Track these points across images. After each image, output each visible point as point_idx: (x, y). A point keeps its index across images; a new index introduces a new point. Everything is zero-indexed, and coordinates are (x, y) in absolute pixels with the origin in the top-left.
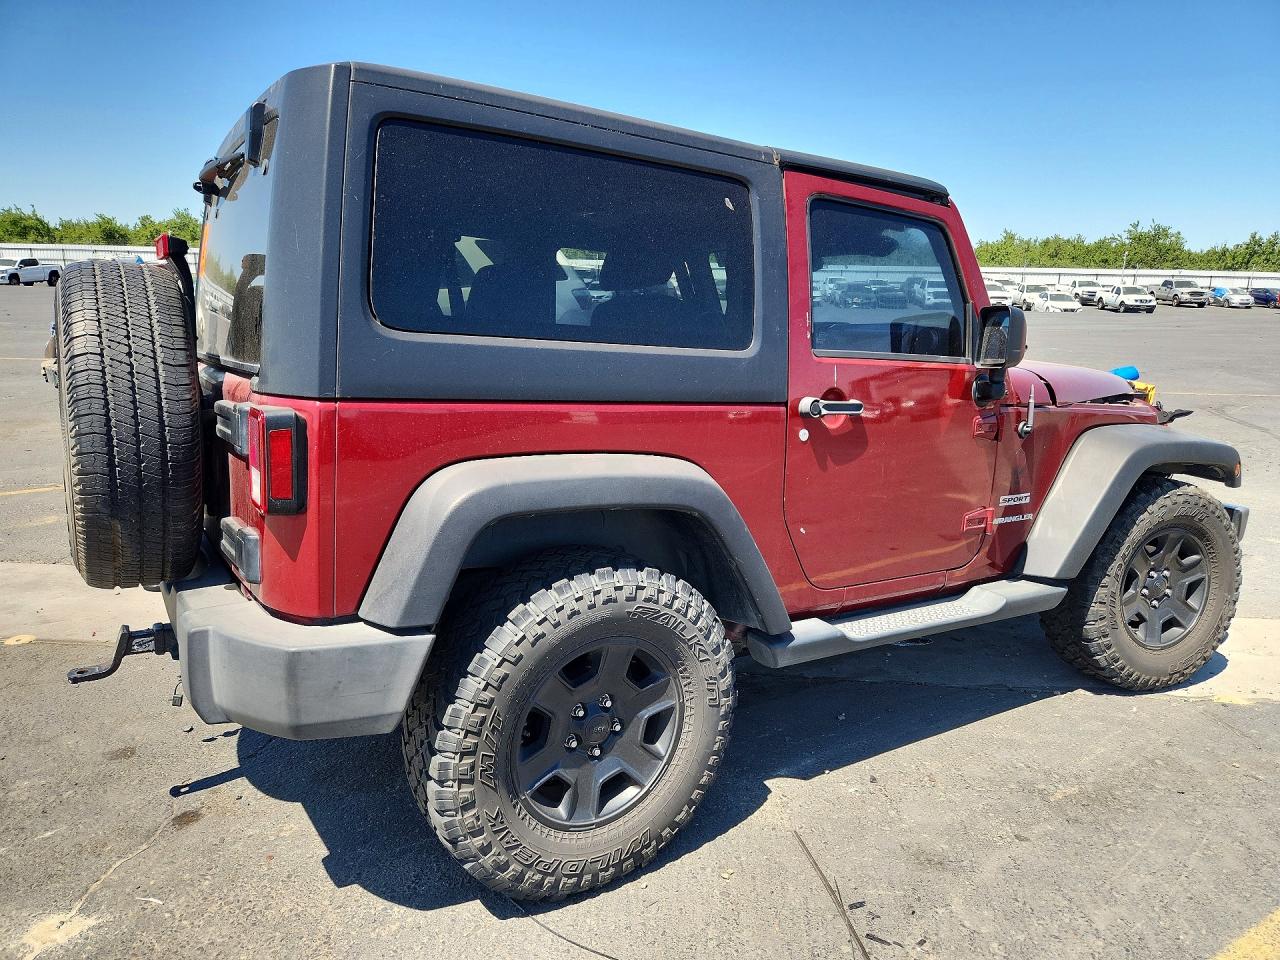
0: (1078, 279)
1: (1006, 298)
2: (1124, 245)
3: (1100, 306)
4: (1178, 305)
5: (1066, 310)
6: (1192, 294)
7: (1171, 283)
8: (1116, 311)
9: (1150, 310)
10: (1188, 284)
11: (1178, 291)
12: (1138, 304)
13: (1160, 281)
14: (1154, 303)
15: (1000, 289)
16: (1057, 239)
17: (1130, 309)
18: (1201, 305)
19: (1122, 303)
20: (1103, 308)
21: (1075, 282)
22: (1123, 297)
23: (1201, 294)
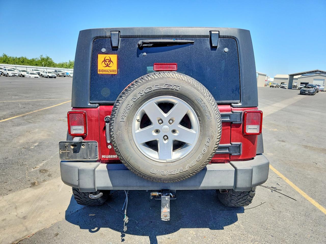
0: (34, 69)
1: (16, 73)
2: (39, 60)
3: (42, 76)
4: (60, 76)
5: (35, 77)
6: (62, 74)
7: (57, 71)
8: (47, 77)
9: (55, 77)
10: (60, 71)
11: (59, 73)
12: (52, 76)
13: (54, 70)
14: (56, 76)
15: (13, 71)
16: (22, 58)
17: (50, 77)
18: (65, 76)
19: (48, 76)
20: (43, 77)
21: (33, 70)
22: (48, 74)
23: (64, 74)
